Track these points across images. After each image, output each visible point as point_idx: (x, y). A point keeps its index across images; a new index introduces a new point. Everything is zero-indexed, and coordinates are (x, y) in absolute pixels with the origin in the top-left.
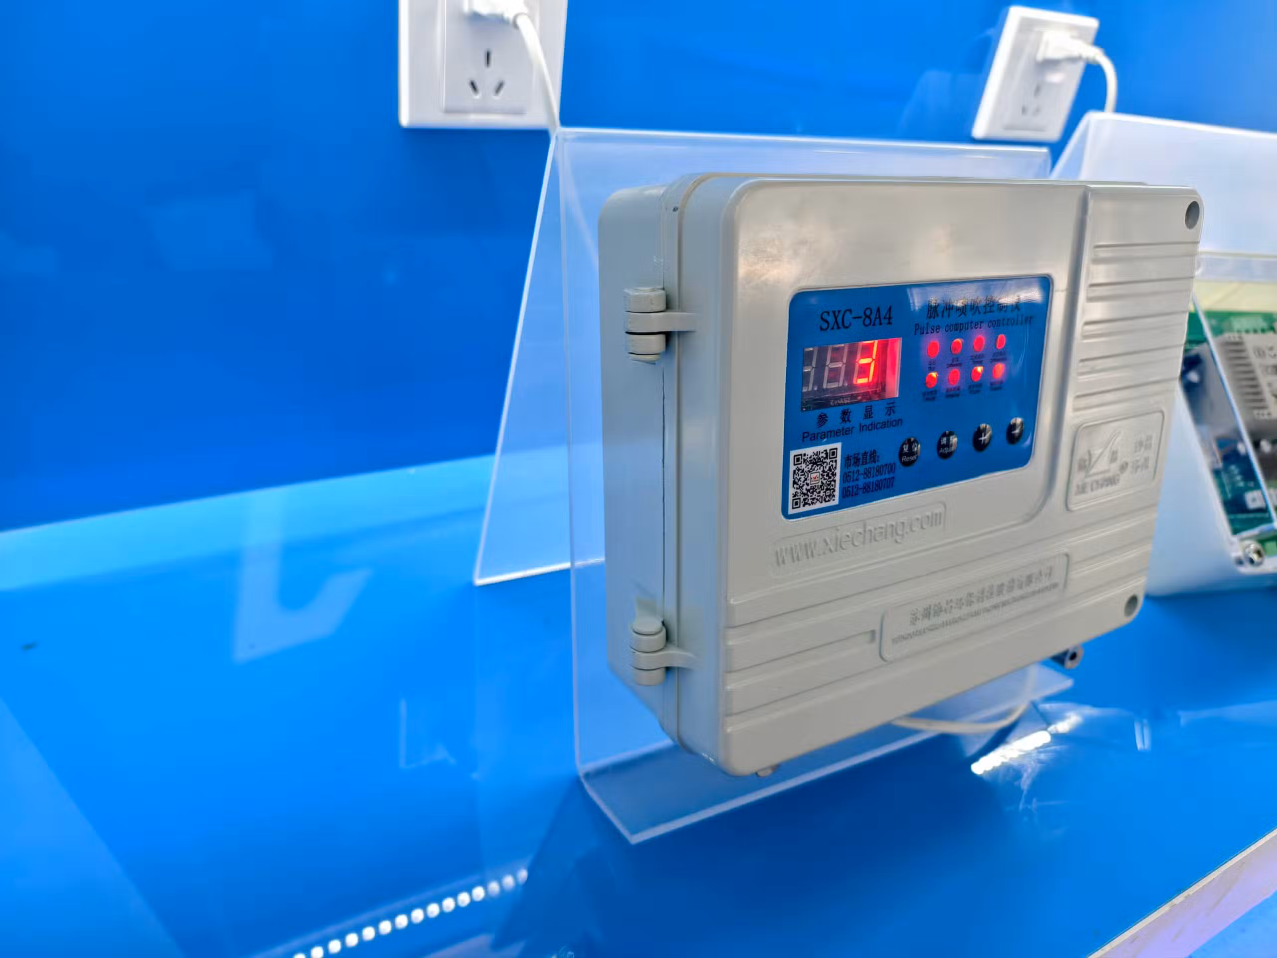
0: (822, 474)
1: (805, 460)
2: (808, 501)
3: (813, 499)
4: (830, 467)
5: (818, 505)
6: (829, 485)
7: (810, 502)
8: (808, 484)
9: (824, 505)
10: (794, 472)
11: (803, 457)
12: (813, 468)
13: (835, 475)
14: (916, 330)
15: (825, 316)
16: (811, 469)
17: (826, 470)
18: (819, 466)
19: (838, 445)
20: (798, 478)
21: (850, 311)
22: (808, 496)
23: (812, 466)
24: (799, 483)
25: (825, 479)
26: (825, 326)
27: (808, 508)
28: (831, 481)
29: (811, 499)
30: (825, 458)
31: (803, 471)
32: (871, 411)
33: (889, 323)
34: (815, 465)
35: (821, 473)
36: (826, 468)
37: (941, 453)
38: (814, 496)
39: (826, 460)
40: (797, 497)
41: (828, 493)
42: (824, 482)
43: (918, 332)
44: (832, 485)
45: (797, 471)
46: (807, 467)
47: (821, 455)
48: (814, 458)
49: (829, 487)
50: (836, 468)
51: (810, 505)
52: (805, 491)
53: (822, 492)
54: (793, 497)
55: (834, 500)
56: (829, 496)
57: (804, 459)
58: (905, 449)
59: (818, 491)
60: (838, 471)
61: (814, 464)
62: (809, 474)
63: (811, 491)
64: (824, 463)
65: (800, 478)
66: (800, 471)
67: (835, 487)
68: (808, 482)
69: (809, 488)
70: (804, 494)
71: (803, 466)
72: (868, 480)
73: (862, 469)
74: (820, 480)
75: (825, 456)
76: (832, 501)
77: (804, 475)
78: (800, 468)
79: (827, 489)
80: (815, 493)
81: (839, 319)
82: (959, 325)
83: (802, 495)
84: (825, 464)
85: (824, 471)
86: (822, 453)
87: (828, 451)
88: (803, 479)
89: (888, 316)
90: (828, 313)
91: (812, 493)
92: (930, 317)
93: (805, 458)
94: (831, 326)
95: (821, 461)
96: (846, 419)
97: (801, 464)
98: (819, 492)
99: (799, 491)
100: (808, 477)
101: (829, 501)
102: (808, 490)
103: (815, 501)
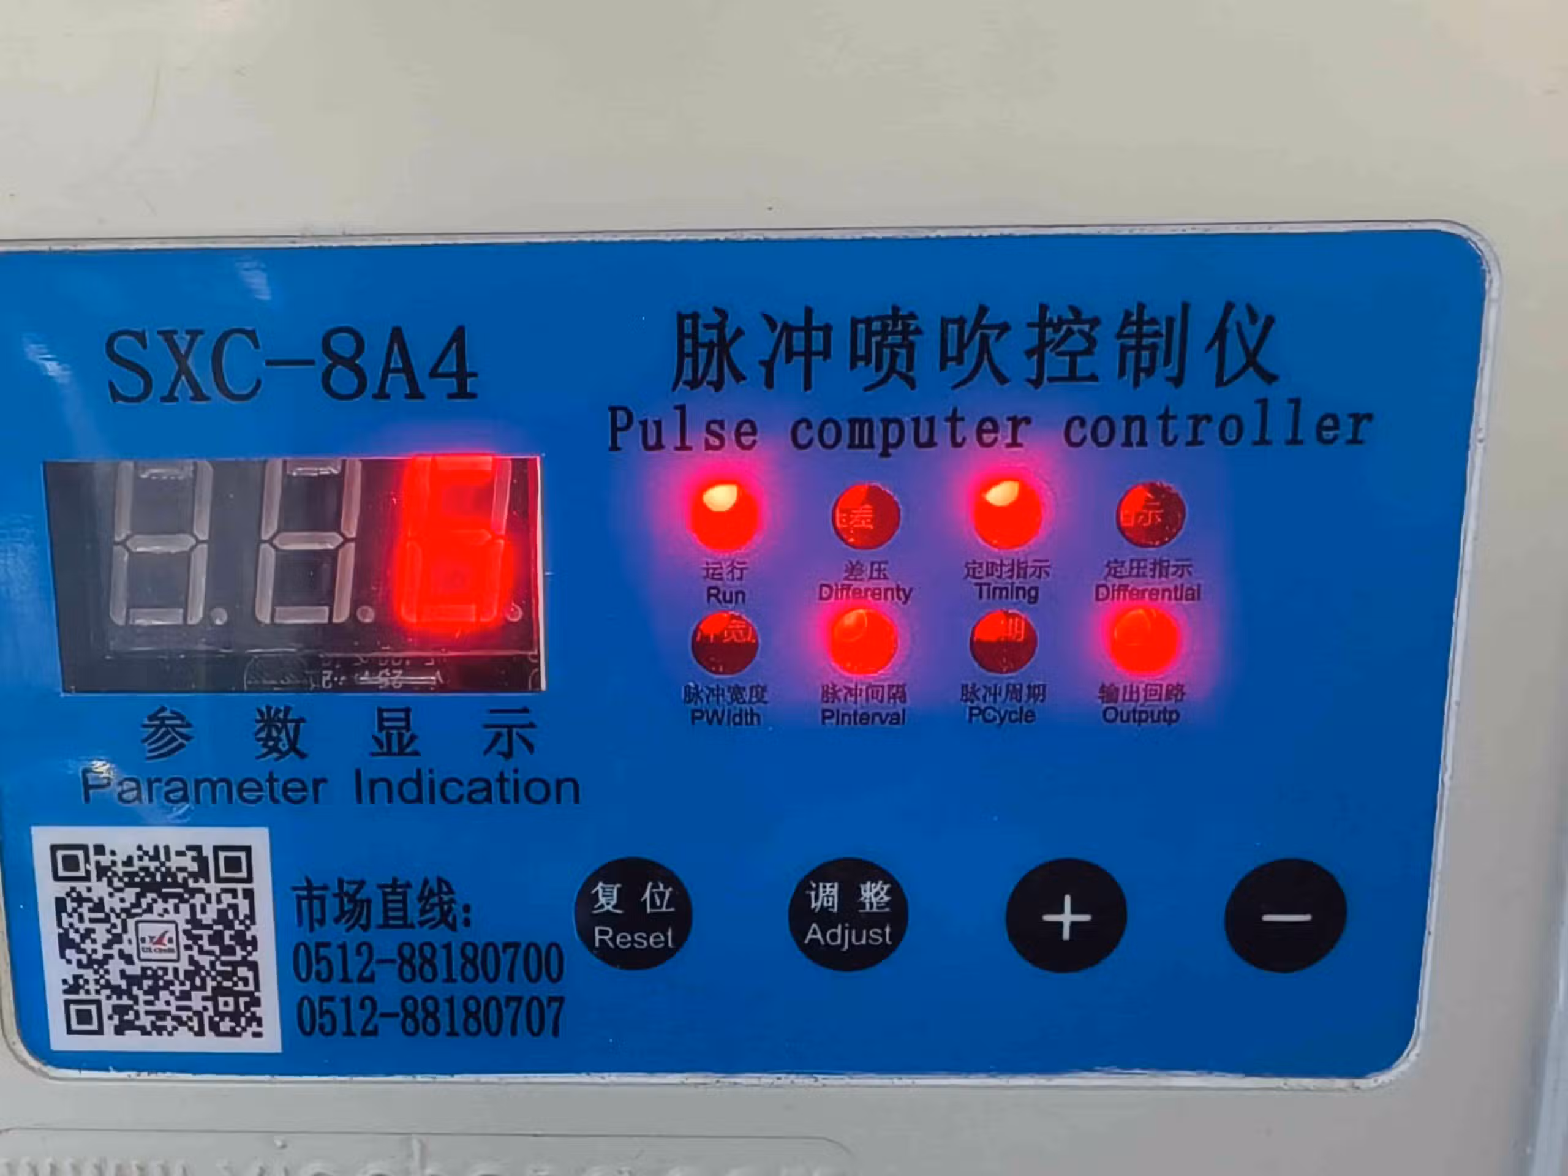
0: (187, 932)
1: (102, 871)
2: (137, 1015)
3: (161, 1015)
4: (222, 913)
5: (183, 1041)
6: (226, 976)
7: (146, 1021)
8: (129, 960)
9: (210, 1043)
10: (60, 904)
11: (93, 858)
12: (144, 902)
13: (254, 942)
14: (615, 429)
15: (125, 346)
16: (137, 904)
17: (207, 919)
18: (173, 901)
19: (258, 839)
20: (82, 928)
21: (251, 334)
22: (136, 999)
23: (139, 896)
24: (88, 946)
25: (201, 951)
26: (132, 384)
27: (132, 1042)
28: (235, 965)
29: (147, 1013)
30: (195, 876)
31: (99, 906)
32: (408, 728)
33: (462, 392)
34: (150, 896)
35: (183, 926)
36: (204, 910)
37: (814, 941)
38: (160, 1006)
39: (201, 883)
40: (82, 996)
41: (227, 1004)
42: (205, 961)
43: (630, 439)
44: (245, 981)
45: (70, 905)
46: (118, 895)
47: (175, 863)
48: (145, 869)
49: (227, 984)
50: (251, 916)
51: (144, 1032)
52: (115, 979)
53: (196, 995)
54: (66, 992)
55: (257, 1035)
56: (235, 1016)
57: (98, 863)
58: (602, 900)
59: (177, 988)
60: (265, 930)
61: (145, 888)
62: (131, 923)
63: (146, 983)
64: (193, 892)
65: (89, 932)
66: (87, 905)
67: (257, 987)
68: (130, 949)
69: (134, 970)
70: (117, 991)
71: (100, 889)
72: (419, 989)
73: (386, 943)
74: (185, 954)
75: (194, 867)
76: (247, 1035)
77: (107, 919)
78: (85, 894)
79: (219, 991)
80: (164, 995)
81: (199, 366)
82: (879, 427)
83: (108, 992)
84: (199, 899)
85: (194, 922)
86: (180, 854)
87: (208, 852)
88: (101, 933)
89: (450, 364)
90: (141, 337)
91: (154, 991)
92: (694, 384)
93: (105, 860)
94: (160, 387)
95: (175, 884)
96: (284, 746)
97: (87, 878)
98: (186, 996)
99: (89, 974)
100: (125, 930)
101: (233, 1033)
102: (133, 980)
103: (169, 1023)
